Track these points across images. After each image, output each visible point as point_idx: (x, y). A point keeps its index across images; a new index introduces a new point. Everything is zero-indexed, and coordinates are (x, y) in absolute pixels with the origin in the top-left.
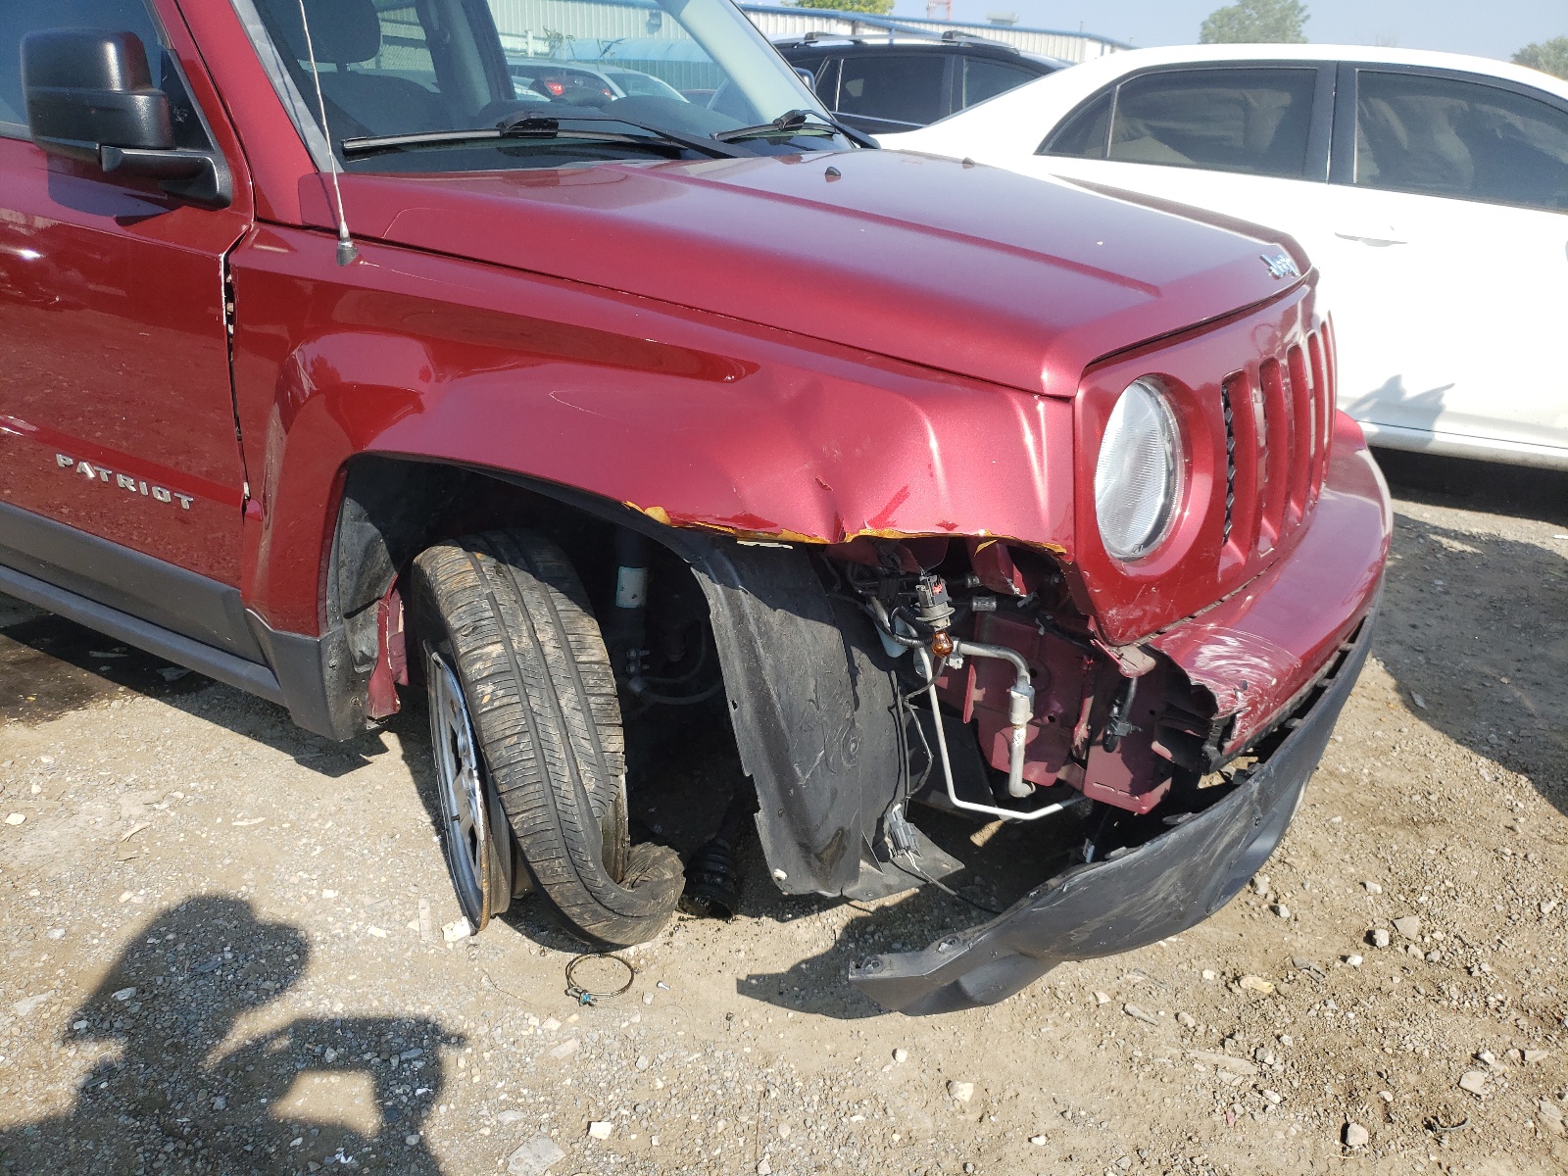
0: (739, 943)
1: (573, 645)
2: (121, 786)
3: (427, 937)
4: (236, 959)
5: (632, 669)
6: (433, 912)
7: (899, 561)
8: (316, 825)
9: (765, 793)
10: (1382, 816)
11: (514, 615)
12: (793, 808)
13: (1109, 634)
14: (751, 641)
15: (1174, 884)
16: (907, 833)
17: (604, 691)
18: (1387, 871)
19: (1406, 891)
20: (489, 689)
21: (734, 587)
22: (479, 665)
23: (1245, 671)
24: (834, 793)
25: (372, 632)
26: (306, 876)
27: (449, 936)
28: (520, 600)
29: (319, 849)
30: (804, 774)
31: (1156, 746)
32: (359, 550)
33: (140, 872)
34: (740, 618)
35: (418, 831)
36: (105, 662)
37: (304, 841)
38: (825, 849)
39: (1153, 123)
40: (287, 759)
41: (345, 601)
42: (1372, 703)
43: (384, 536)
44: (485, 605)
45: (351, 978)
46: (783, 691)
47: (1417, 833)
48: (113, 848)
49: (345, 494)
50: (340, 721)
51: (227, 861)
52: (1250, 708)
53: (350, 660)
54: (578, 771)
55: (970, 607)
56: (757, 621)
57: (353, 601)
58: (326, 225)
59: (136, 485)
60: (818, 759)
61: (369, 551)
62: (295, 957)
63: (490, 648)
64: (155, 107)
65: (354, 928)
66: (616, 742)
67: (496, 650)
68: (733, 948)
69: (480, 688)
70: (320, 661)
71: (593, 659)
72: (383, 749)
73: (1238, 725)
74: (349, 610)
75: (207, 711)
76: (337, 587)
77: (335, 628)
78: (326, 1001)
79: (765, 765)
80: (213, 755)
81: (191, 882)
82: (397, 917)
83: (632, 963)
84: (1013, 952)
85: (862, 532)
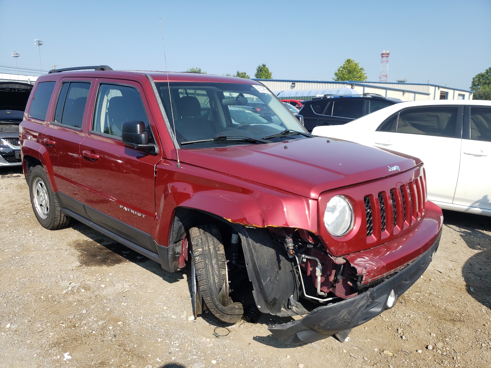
0: (256, 329)
1: (217, 250)
2: (125, 281)
3: (184, 319)
4: (143, 319)
5: (234, 258)
6: (187, 314)
7: (282, 233)
8: (165, 293)
9: (255, 287)
10: (444, 318)
11: (205, 242)
12: (262, 290)
13: (333, 254)
14: (251, 250)
15: (346, 314)
16: (293, 302)
17: (222, 260)
18: (440, 332)
19: (443, 337)
20: (198, 258)
21: (248, 237)
22: (196, 253)
23: (367, 265)
24: (273, 289)
25: (180, 247)
26: (161, 304)
27: (189, 319)
28: (207, 239)
29: (165, 298)
30: (264, 282)
31: (349, 283)
32: (178, 228)
33: (126, 299)
34: (249, 244)
35: (187, 296)
36: (125, 254)
37: (162, 296)
38: (270, 302)
39: (411, 122)
40: (161, 279)
41: (174, 239)
42: (456, 289)
43: (183, 225)
44: (200, 240)
45: (166, 326)
46: (259, 262)
47: (454, 323)
48: (121, 294)
49: (175, 215)
50: (171, 267)
51: (145, 299)
52: (368, 274)
53: (175, 253)
54: (214, 278)
55: (307, 246)
56: (253, 245)
57: (176, 239)
58: (175, 159)
59: (135, 212)
60: (268, 279)
61: (180, 228)
62: (155, 320)
63: (199, 249)
64: (145, 136)
65: (169, 315)
66: (226, 272)
67: (201, 250)
68: (255, 329)
69: (196, 258)
70: (168, 252)
71: (221, 253)
72: (183, 278)
73: (364, 277)
74: (175, 241)
75: (145, 266)
76: (173, 235)
77: (172, 245)
78: (160, 329)
79: (255, 280)
80: (145, 276)
81: (136, 302)
82: (179, 314)
83: (230, 330)
84: (307, 328)
85: (269, 225)
